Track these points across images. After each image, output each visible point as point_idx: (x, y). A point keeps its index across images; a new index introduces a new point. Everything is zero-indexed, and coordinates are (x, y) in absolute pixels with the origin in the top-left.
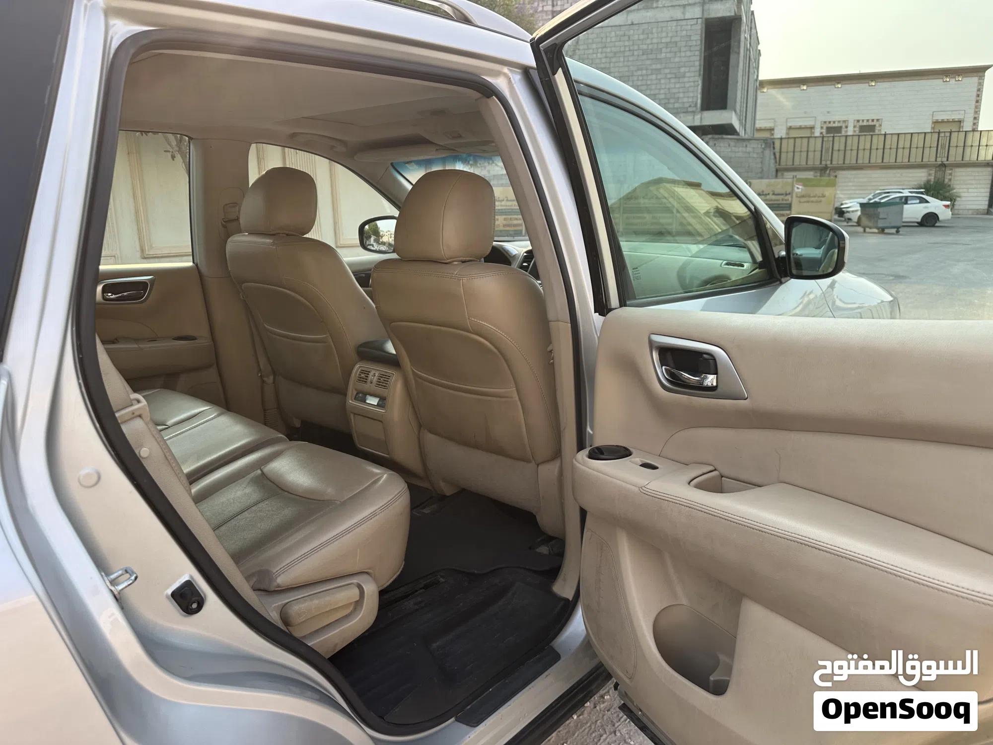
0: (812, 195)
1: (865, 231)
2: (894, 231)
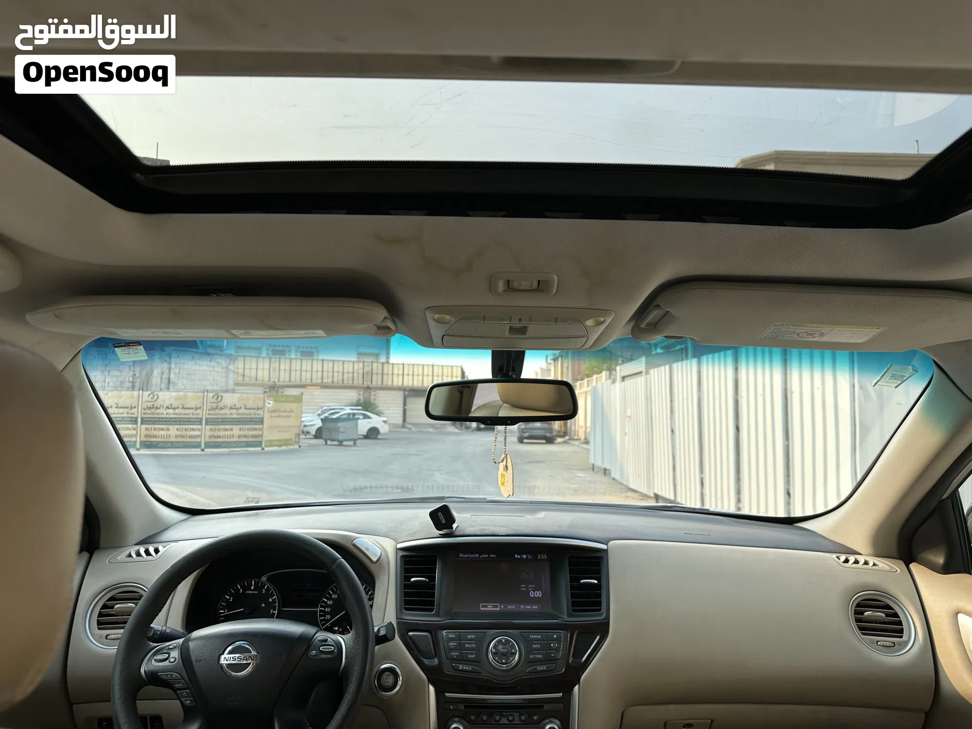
0: (282, 410)
1: (326, 443)
2: (351, 443)
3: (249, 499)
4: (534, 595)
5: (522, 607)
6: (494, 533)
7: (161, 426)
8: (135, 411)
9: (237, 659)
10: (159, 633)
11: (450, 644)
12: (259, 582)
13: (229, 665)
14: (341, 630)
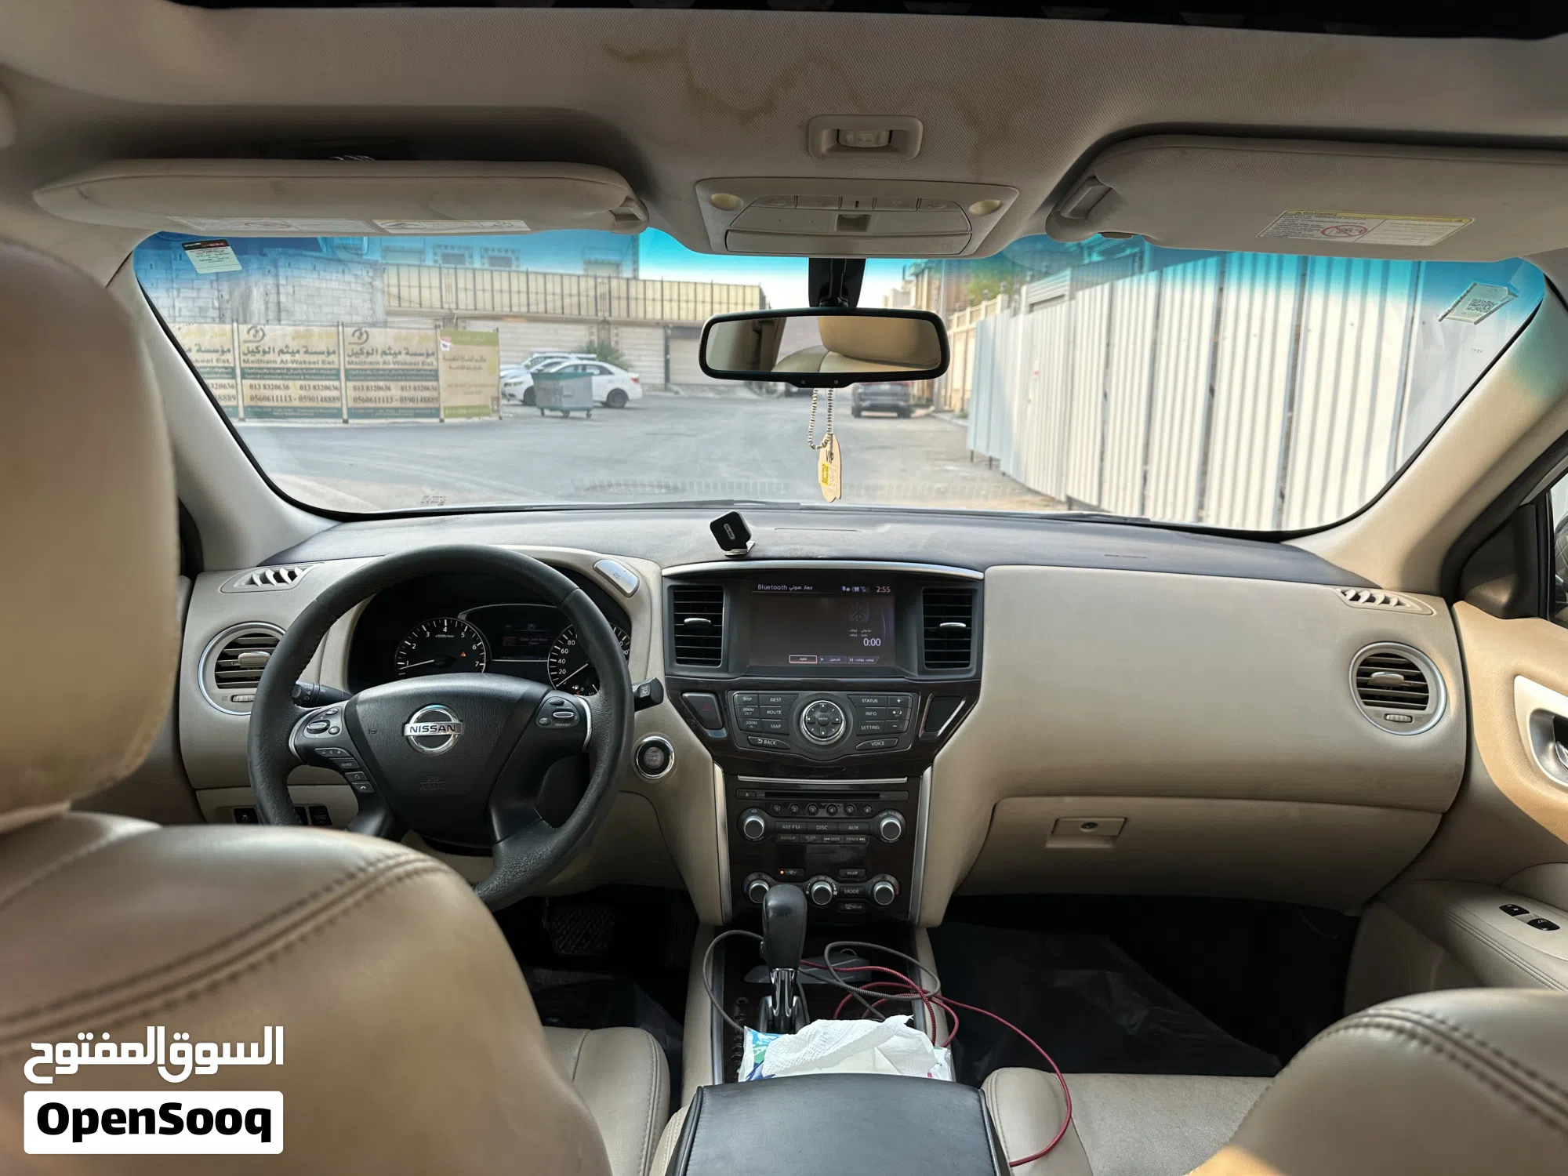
0: (466, 358)
3: (427, 499)
4: (870, 643)
5: (851, 660)
6: (810, 555)
7: (274, 382)
8: (229, 356)
9: (430, 730)
10: (309, 693)
11: (745, 709)
12: (454, 621)
13: (419, 738)
14: (582, 689)
